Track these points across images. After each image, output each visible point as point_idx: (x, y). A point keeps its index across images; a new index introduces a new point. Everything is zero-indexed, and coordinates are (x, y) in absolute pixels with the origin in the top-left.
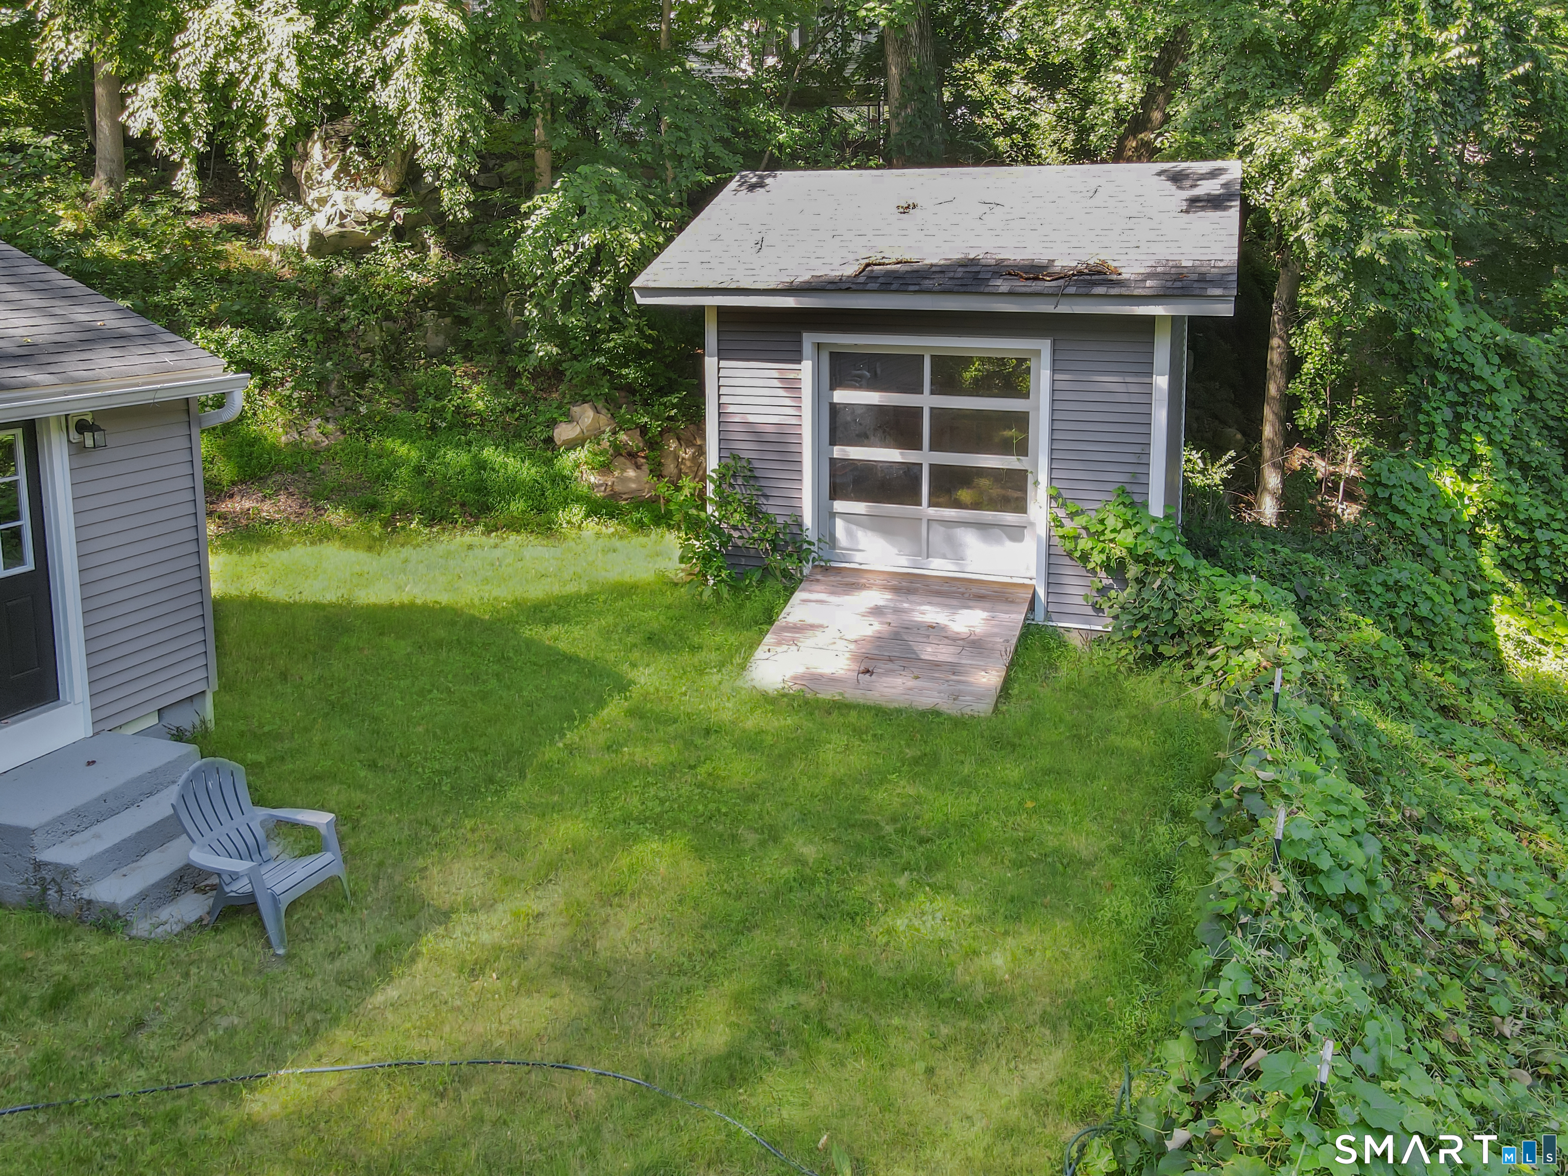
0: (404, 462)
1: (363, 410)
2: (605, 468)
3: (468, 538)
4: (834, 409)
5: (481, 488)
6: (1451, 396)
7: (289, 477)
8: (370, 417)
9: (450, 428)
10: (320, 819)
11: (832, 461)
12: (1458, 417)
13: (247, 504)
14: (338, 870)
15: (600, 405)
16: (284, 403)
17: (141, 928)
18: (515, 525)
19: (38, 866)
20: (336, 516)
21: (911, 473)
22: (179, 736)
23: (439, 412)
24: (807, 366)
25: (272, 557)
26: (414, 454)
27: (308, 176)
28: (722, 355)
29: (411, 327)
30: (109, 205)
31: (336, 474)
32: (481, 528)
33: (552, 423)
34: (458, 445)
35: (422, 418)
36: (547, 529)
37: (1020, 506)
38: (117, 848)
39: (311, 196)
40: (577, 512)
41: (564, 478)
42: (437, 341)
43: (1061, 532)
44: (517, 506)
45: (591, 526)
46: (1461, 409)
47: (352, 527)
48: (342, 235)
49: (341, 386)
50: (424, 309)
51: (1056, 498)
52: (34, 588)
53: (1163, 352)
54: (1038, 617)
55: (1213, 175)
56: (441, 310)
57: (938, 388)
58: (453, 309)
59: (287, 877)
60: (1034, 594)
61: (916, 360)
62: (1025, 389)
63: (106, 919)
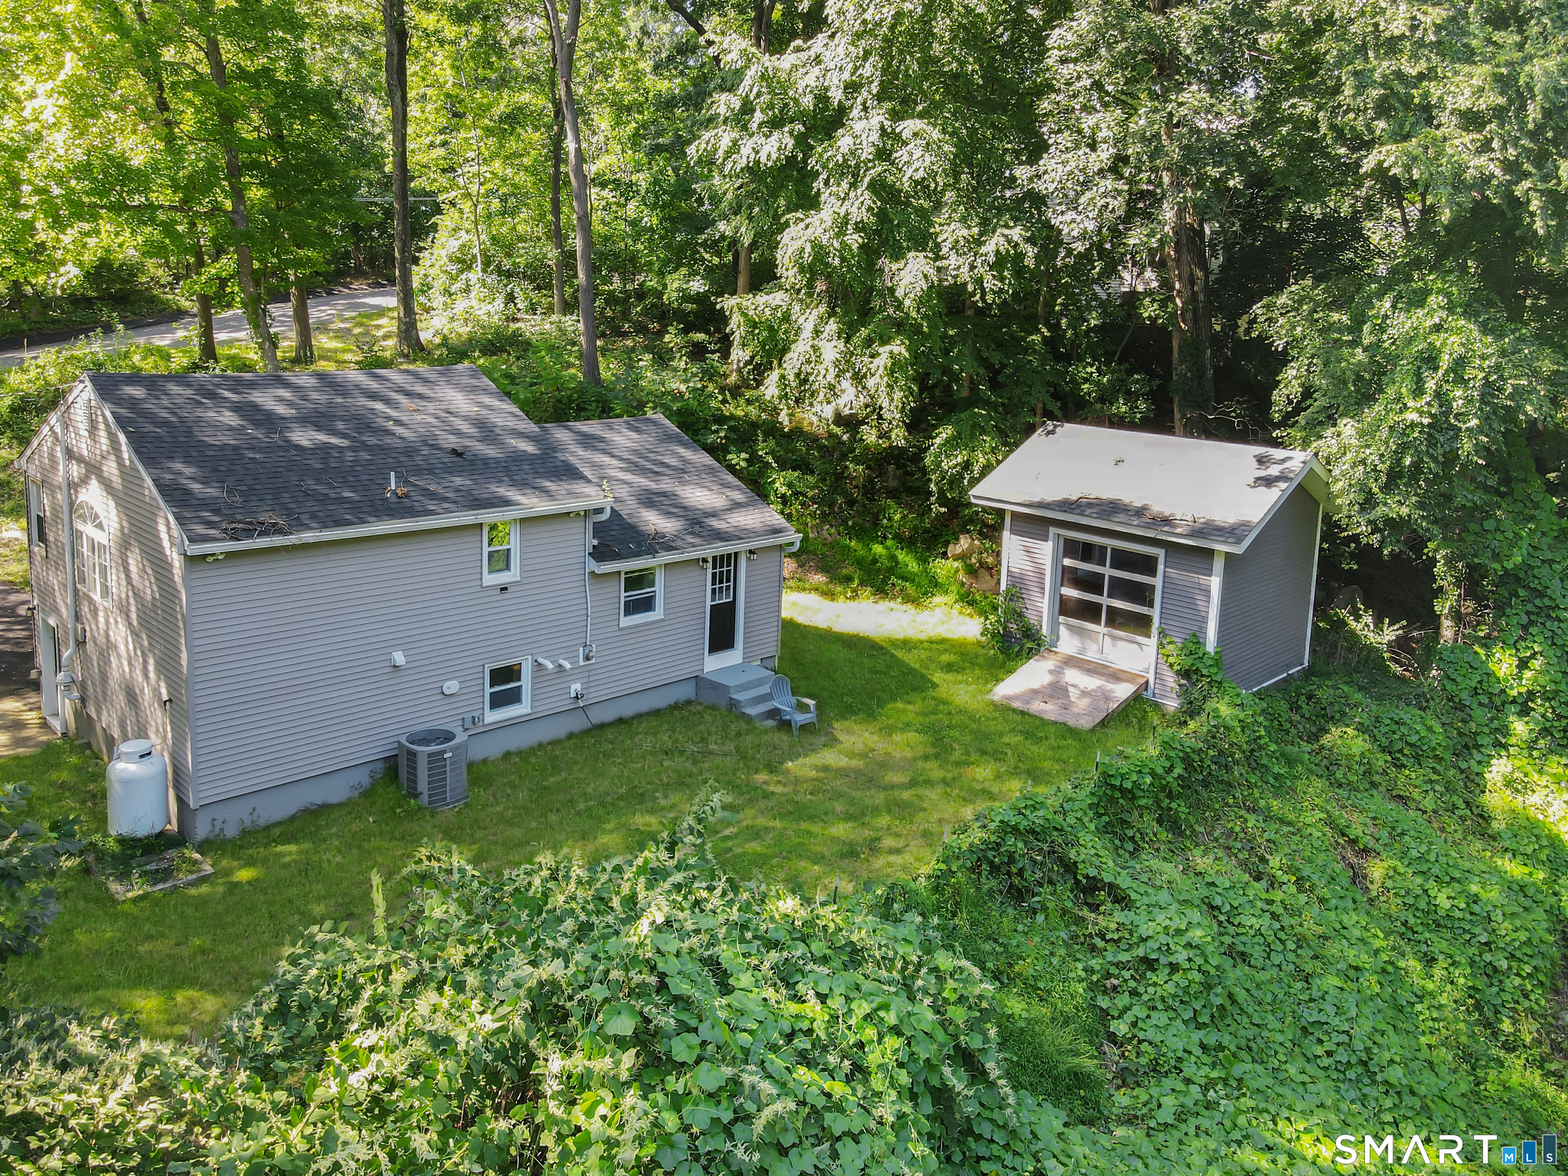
1: (850, 522)
2: (972, 574)
3: (891, 604)
4: (1064, 568)
5: (904, 577)
6: (1529, 607)
8: (853, 527)
9: (892, 538)
10: (811, 702)
11: (1061, 595)
12: (1531, 623)
14: (815, 720)
15: (976, 536)
16: (812, 515)
17: (758, 725)
21: (1097, 608)
22: (768, 669)
24: (1050, 545)
28: (1012, 532)
29: (880, 474)
31: (834, 558)
32: (900, 600)
33: (947, 543)
35: (880, 531)
37: (1147, 634)
38: (753, 699)
40: (951, 598)
41: (949, 577)
42: (893, 483)
43: (1163, 651)
45: (958, 607)
46: (1533, 617)
48: (851, 415)
49: (840, 507)
50: (889, 464)
51: (1162, 633)
52: (731, 607)
53: (1219, 565)
54: (1148, 695)
55: (1284, 461)
56: (899, 466)
57: (1114, 566)
58: (905, 466)
59: (800, 718)
60: (1147, 682)
61: (1103, 549)
62: (1153, 572)
63: (748, 719)
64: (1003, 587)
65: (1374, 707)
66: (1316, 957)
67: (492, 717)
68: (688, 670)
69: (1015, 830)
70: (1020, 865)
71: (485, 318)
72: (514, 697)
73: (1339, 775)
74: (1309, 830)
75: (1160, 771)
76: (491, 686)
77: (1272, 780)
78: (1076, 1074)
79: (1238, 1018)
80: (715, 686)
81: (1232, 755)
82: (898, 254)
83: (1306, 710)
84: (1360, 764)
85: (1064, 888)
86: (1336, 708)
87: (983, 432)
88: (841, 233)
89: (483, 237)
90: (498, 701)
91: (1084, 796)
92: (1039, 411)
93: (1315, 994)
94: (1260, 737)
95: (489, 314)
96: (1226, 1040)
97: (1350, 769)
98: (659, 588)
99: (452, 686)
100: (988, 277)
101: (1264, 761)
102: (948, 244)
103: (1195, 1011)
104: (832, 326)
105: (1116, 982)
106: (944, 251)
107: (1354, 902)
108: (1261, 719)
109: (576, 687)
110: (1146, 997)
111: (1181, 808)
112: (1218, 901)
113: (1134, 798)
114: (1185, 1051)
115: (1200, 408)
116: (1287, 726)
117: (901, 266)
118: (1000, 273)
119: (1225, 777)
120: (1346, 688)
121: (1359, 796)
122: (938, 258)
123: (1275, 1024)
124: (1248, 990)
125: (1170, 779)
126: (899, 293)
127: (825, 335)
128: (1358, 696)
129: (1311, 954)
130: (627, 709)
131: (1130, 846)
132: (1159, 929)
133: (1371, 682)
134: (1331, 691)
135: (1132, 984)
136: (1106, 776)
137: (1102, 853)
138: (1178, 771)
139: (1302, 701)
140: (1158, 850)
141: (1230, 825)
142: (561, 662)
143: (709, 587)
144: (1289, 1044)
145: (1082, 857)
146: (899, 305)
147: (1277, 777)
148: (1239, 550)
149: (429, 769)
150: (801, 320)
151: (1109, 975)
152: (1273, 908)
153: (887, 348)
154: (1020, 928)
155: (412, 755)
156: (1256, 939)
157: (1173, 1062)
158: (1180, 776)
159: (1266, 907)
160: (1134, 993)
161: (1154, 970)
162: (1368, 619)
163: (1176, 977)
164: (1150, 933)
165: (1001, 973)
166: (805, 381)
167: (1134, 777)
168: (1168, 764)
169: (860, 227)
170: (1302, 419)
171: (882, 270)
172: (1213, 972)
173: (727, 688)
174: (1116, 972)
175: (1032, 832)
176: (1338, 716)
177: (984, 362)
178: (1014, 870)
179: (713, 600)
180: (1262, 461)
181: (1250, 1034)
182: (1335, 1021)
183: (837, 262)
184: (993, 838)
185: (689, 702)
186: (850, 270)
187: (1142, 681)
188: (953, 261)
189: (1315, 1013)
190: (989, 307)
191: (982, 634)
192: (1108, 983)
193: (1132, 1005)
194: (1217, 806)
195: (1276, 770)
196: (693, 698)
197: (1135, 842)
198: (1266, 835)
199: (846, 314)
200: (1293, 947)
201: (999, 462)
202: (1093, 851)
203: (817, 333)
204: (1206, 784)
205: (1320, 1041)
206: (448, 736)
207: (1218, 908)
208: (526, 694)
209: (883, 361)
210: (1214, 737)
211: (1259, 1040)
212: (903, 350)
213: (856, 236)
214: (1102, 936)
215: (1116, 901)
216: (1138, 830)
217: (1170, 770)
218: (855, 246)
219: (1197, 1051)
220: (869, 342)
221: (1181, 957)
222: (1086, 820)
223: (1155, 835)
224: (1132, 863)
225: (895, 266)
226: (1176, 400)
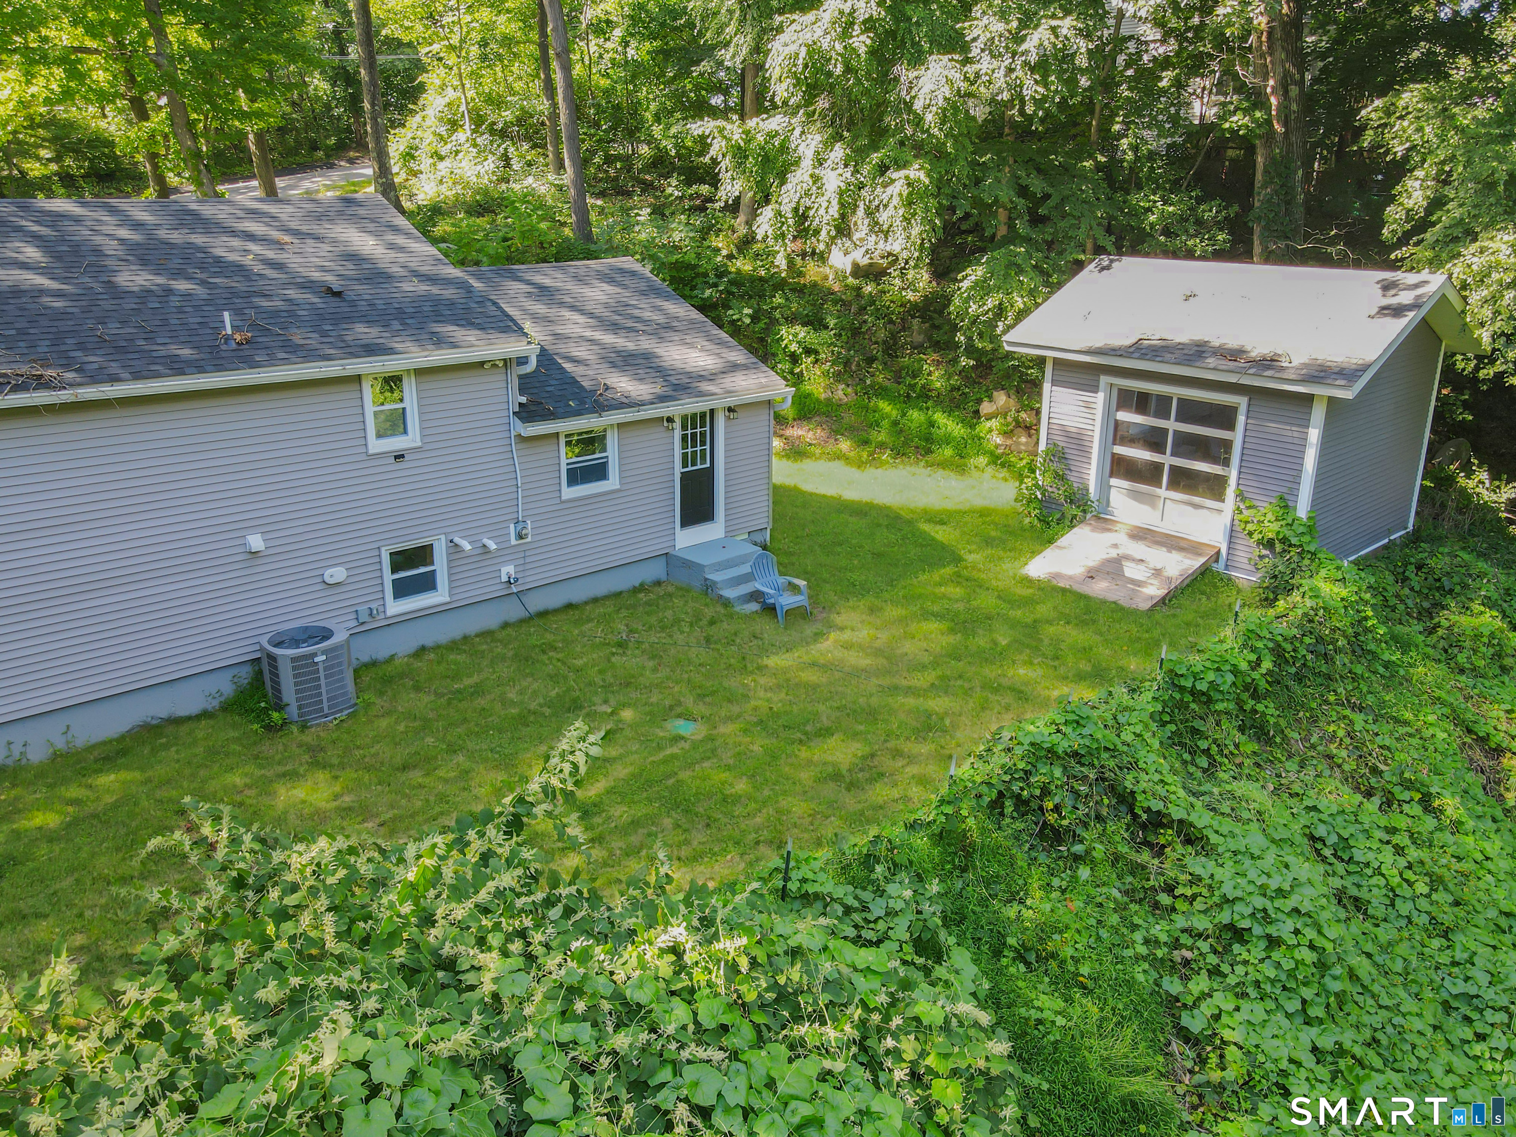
0: (888, 416)
1: (868, 382)
2: (1007, 434)
3: (913, 469)
4: (1117, 423)
5: (929, 439)
7: (824, 418)
8: (872, 386)
9: (918, 397)
10: (802, 583)
11: (1113, 455)
13: (800, 432)
14: (806, 603)
15: (1012, 392)
16: (826, 374)
17: (737, 609)
18: (943, 465)
19: (706, 579)
20: (845, 445)
21: (1157, 468)
22: (755, 544)
23: (912, 387)
24: (1101, 396)
25: (807, 464)
26: (895, 413)
27: (856, 224)
28: (1053, 383)
29: (904, 329)
30: (745, 236)
31: (849, 418)
32: (922, 464)
33: (979, 401)
34: (921, 409)
35: (903, 389)
36: (961, 469)
37: (1220, 497)
38: (732, 579)
39: (856, 236)
40: (982, 460)
41: (980, 438)
42: (919, 338)
43: (1240, 517)
44: (948, 452)
45: (990, 470)
47: (852, 454)
48: (871, 265)
49: (858, 365)
50: (913, 317)
51: (1241, 496)
52: (709, 474)
53: (1318, 413)
54: (1220, 567)
55: (1416, 286)
56: (924, 318)
57: (1180, 418)
58: (931, 318)
59: (787, 601)
60: (1218, 553)
61: (1167, 399)
62: (1230, 425)
63: (726, 603)
64: (1042, 446)
65: (1503, 578)
66: (1457, 903)
67: (395, 607)
68: (658, 547)
69: (1051, 755)
70: (1057, 800)
71: (474, 179)
72: (428, 583)
73: (1461, 658)
74: (1431, 731)
75: (1244, 666)
76: (393, 571)
77: (1381, 670)
78: (1134, 1104)
79: (1360, 999)
80: (688, 564)
81: (1334, 642)
82: (918, 59)
83: (1416, 581)
84: (1489, 645)
85: (1118, 828)
86: (1456, 579)
87: (1020, 271)
88: (846, 33)
89: (471, 94)
90: (402, 590)
91: (1146, 703)
92: (1089, 246)
93: (1460, 956)
94: (1366, 618)
95: (478, 175)
96: (1348, 1038)
97: (1475, 651)
98: (612, 452)
99: (337, 574)
100: (1028, 82)
101: (1372, 646)
102: (980, 44)
103: (1304, 1002)
104: (838, 152)
105: (1188, 954)
106: (974, 52)
107: (1494, 820)
108: (1367, 596)
109: (508, 570)
110: (1232, 980)
111: (1268, 709)
112: (1321, 831)
113: (1210, 701)
114: (1291, 1061)
115: (1287, 238)
116: (1393, 601)
117: (922, 72)
118: (1045, 77)
119: (1324, 669)
120: (1466, 557)
121: (1487, 684)
122: (967, 61)
123: (1410, 1005)
124: (1369, 955)
125: (1255, 675)
126: (918, 106)
127: (829, 162)
128: (1482, 565)
129: (1450, 899)
130: (578, 593)
131: (1203, 762)
132: (1251, 888)
133: (1491, 547)
134: (1447, 559)
135: (1213, 959)
136: (1173, 674)
137: (1169, 779)
138: (1267, 665)
139: (1411, 571)
140: (1240, 765)
141: (1332, 728)
142: (486, 541)
143: (678, 452)
144: (1429, 1032)
145: (1143, 785)
146: (918, 121)
147: (1387, 665)
148: (1348, 395)
149: (295, 676)
150: (801, 148)
151: (1176, 944)
152: (1396, 839)
153: (903, 173)
154: (1056, 882)
155: (272, 658)
156: (1374, 880)
157: (1274, 1078)
158: (1270, 673)
159: (1386, 837)
160: (1215, 972)
161: (1244, 942)
162: (1484, 476)
163: (1276, 955)
164: (1239, 893)
165: (1027, 950)
166: (804, 217)
167: (1211, 676)
168: (1253, 657)
169: (869, 24)
170: (1430, 236)
171: (896, 80)
172: (1329, 947)
173: (701, 567)
174: (1189, 942)
175: (1076, 754)
176: (1458, 589)
177: (1023, 191)
178: (1050, 805)
179: (685, 465)
180: (1387, 287)
181: (1376, 1020)
182: (1489, 994)
183: (839, 70)
184: (1021, 765)
185: (658, 583)
186: (859, 82)
187: (1213, 552)
188: (985, 64)
189: (1460, 982)
190: (1030, 119)
191: (1016, 500)
192: (1177, 955)
193: (1212, 990)
194: (1314, 705)
195: (1386, 656)
196: (664, 577)
197: (1210, 756)
198: (1378, 740)
199: (855, 138)
200: (1425, 890)
201: (1037, 305)
202: (1157, 777)
203: (820, 162)
204: (1299, 678)
205: (1467, 1020)
206: (326, 634)
207: (1322, 840)
208: (442, 580)
209: (898, 188)
210: (1311, 621)
211: (1389, 1029)
212: (922, 175)
213: (863, 38)
214: (1170, 889)
215: (1189, 841)
216: (1215, 741)
217: (1258, 663)
218: (862, 50)
219: (1308, 1060)
220: (883, 169)
221: (1284, 929)
222: (1147, 735)
223: (1237, 746)
224: (1206, 787)
225: (912, 74)
226: (1257, 229)
